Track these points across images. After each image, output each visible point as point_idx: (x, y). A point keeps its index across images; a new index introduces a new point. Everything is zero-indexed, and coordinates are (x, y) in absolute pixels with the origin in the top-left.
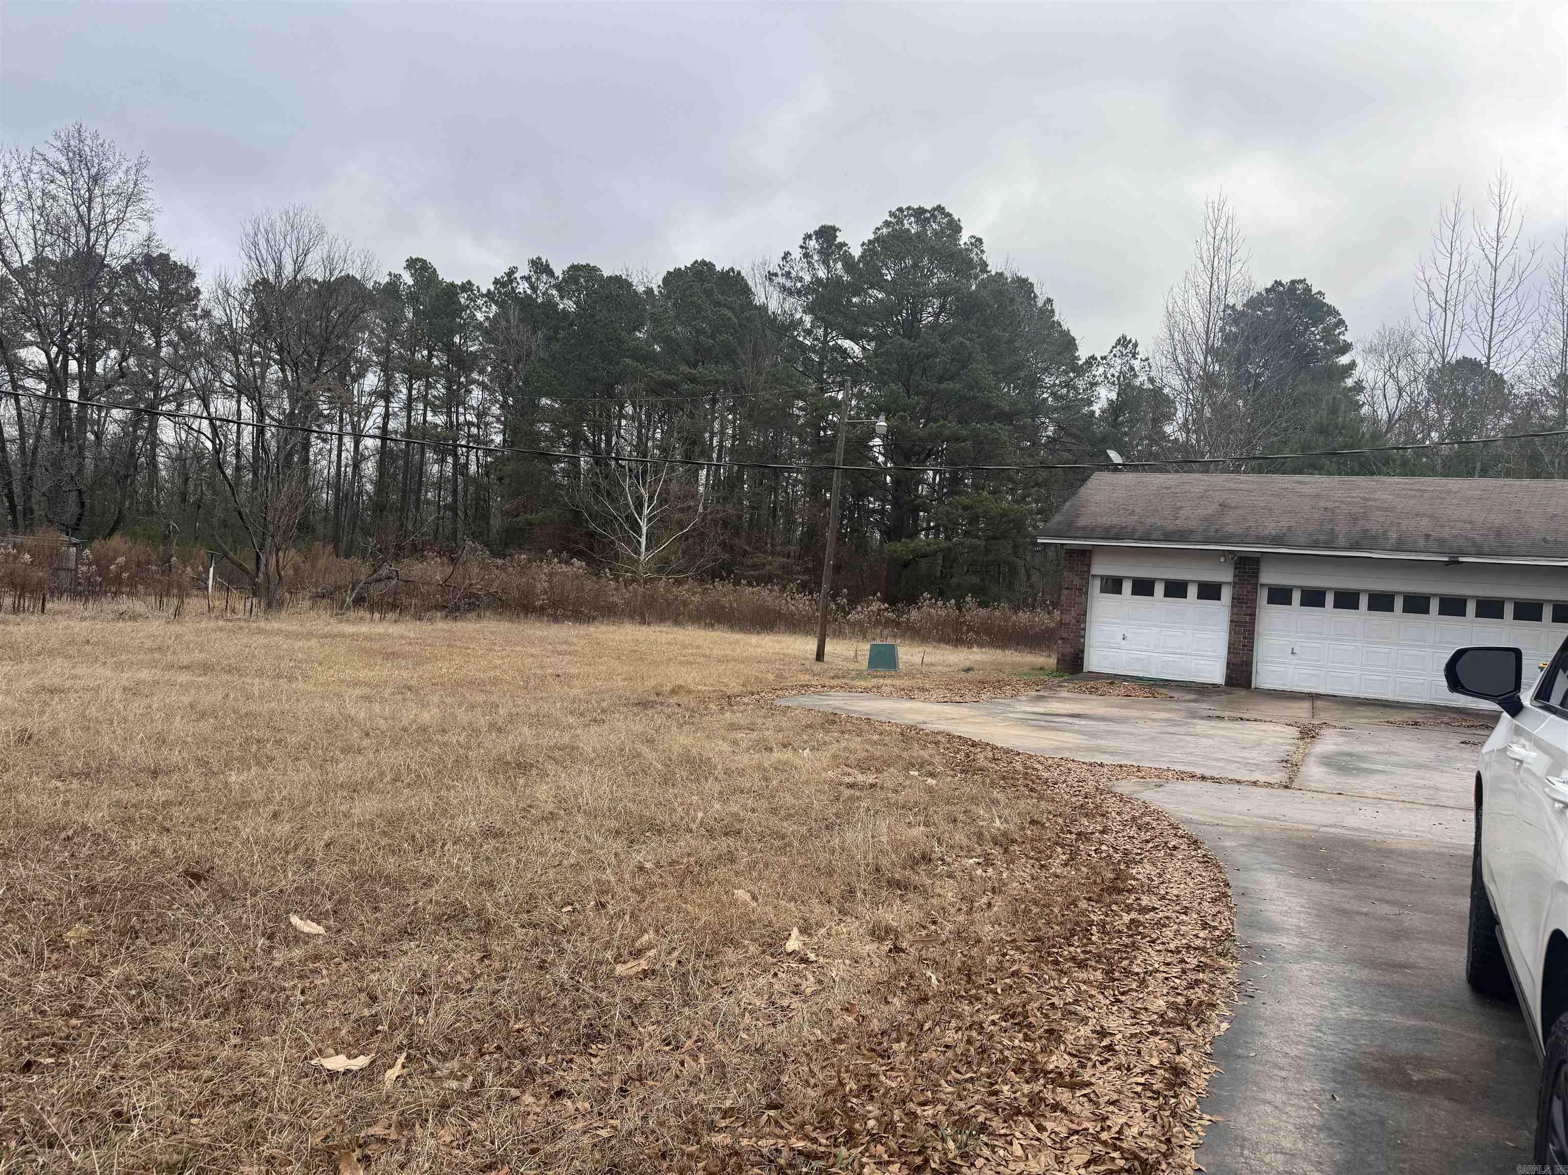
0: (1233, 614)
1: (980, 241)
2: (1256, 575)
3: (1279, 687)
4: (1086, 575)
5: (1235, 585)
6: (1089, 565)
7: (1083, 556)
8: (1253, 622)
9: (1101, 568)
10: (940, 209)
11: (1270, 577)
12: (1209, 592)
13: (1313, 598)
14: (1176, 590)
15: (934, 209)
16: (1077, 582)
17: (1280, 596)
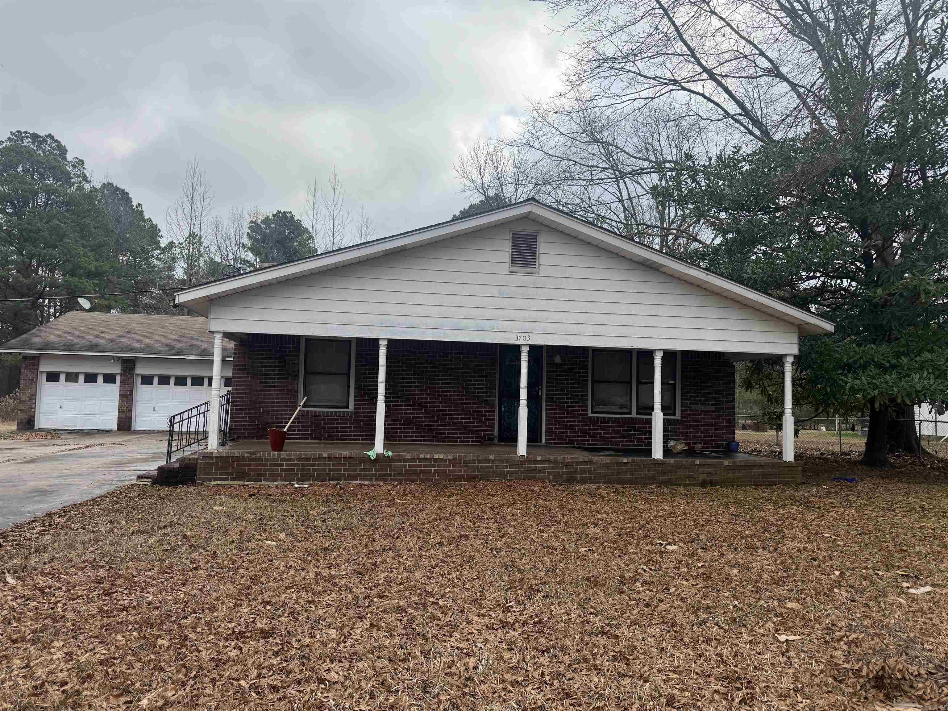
0: (120, 390)
1: (82, 161)
2: (133, 369)
3: (147, 429)
4: (36, 371)
5: (121, 374)
6: (38, 365)
7: (34, 360)
8: (131, 395)
9: (45, 367)
10: (50, 136)
11: (140, 370)
12: (109, 379)
13: (164, 381)
14: (91, 378)
15: (47, 136)
16: (30, 375)
17: (147, 380)
